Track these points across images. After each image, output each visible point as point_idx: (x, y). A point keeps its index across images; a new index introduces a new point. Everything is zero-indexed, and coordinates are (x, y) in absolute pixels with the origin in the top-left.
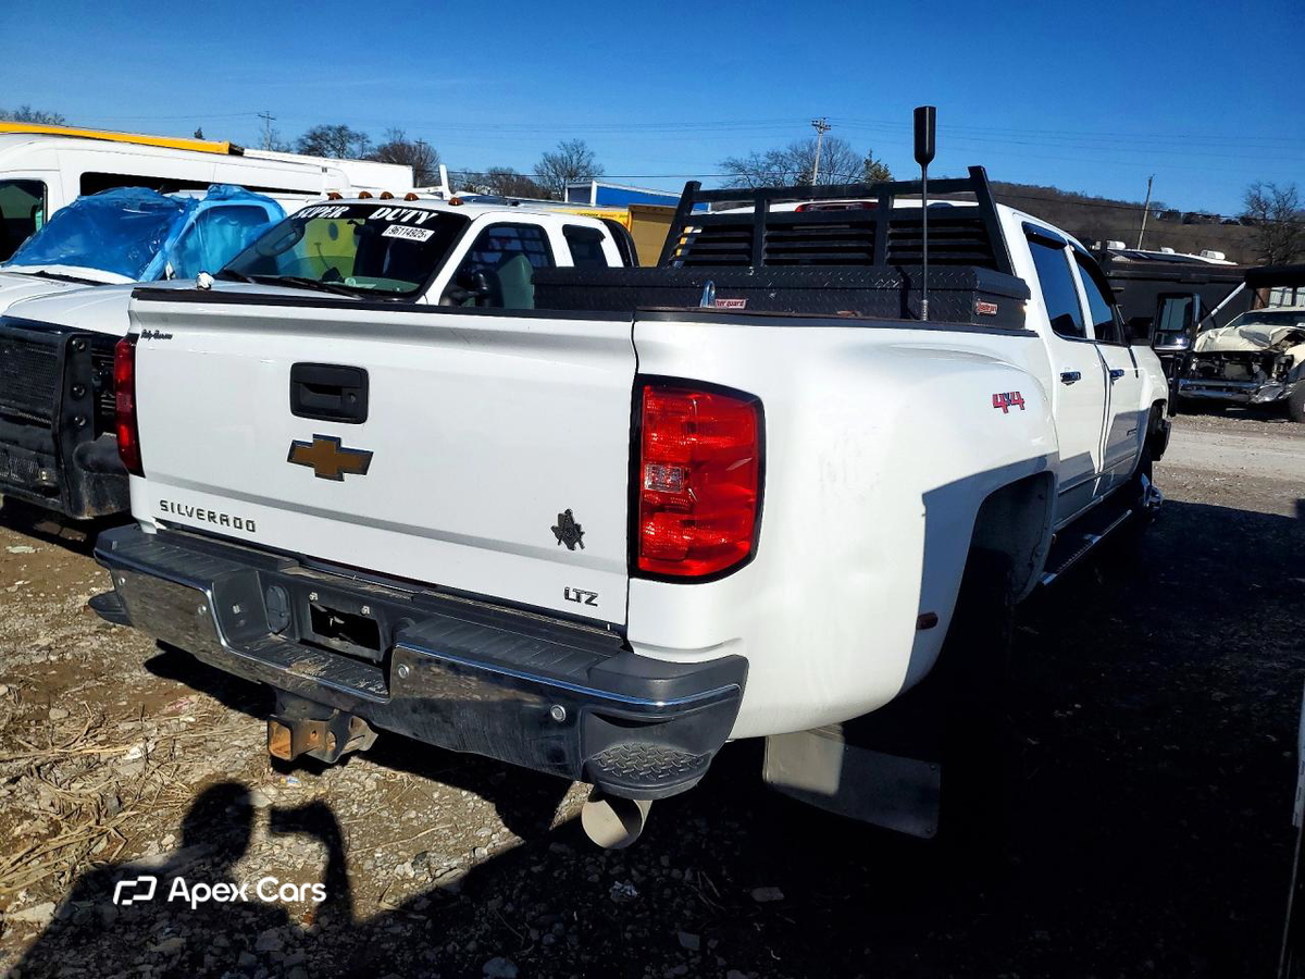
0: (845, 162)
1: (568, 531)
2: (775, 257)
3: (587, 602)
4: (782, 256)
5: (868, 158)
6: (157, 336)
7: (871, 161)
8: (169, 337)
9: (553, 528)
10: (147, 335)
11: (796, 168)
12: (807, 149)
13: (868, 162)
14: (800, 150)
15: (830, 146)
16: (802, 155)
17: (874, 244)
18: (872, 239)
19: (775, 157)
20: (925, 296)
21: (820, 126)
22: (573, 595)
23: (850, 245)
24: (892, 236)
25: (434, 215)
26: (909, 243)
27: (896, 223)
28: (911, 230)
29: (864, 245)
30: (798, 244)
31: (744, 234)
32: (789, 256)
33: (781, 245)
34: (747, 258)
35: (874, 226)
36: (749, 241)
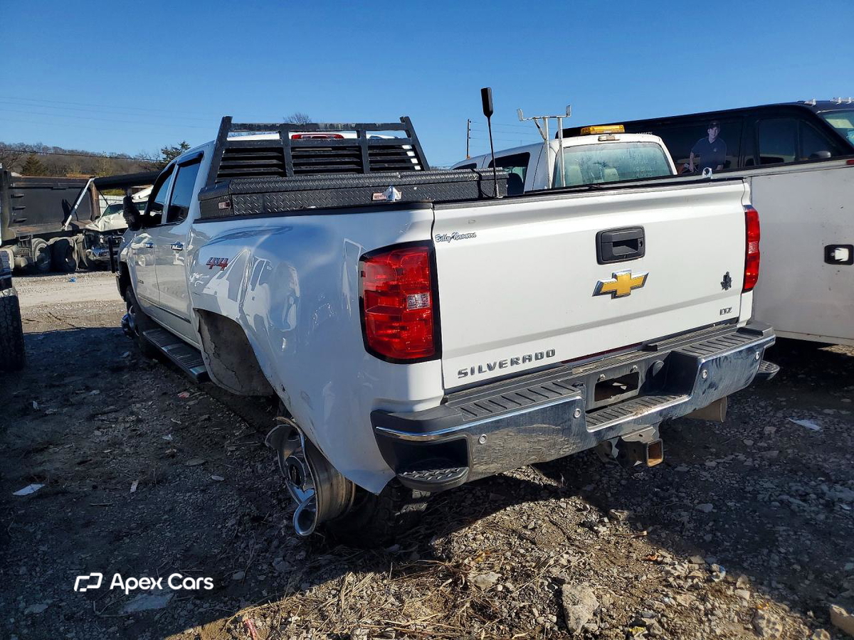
2: (299, 169)
4: (303, 168)
6: (456, 237)
8: (473, 236)
10: (441, 238)
17: (361, 160)
18: (358, 156)
23: (347, 160)
24: (370, 155)
26: (379, 158)
27: (371, 147)
28: (378, 151)
29: (355, 160)
30: (313, 160)
31: (275, 154)
32: (308, 168)
33: (301, 161)
34: (280, 170)
35: (359, 148)
36: (281, 158)
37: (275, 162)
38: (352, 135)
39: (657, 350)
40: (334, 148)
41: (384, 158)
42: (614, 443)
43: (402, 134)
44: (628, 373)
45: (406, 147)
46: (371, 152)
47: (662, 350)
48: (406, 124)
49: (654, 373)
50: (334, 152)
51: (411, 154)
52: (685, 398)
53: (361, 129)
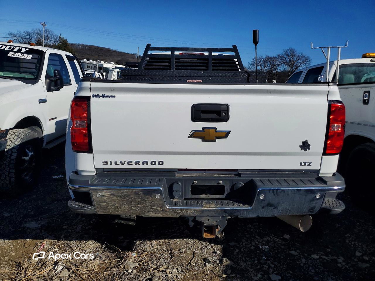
0: (52, 37)
1: (305, 146)
2: (178, 68)
3: (307, 165)
4: (180, 68)
5: (60, 36)
6: (104, 96)
7: (61, 37)
8: (114, 97)
9: (300, 146)
11: (35, 37)
12: (38, 32)
13: (60, 37)
14: (36, 32)
15: (46, 31)
16: (37, 33)
17: (208, 65)
18: (207, 63)
19: (27, 33)
20: (257, 78)
21: (43, 25)
22: (303, 164)
23: (201, 65)
24: (213, 63)
25: (27, 49)
26: (218, 65)
27: (213, 59)
28: (217, 61)
29: (205, 65)
30: (185, 64)
31: (168, 61)
32: (182, 68)
33: (179, 64)
34: (169, 68)
35: (207, 60)
36: (170, 63)
37: (167, 64)
38: (206, 54)
39: (240, 176)
40: (198, 59)
41: (220, 64)
42: (191, 219)
43: (233, 54)
44: (216, 184)
45: (236, 60)
46: (214, 61)
47: (243, 177)
48: (235, 49)
49: (235, 189)
50: (198, 61)
51: (237, 63)
52: (246, 207)
53: (210, 50)
